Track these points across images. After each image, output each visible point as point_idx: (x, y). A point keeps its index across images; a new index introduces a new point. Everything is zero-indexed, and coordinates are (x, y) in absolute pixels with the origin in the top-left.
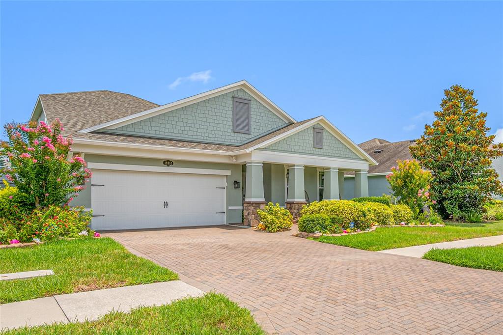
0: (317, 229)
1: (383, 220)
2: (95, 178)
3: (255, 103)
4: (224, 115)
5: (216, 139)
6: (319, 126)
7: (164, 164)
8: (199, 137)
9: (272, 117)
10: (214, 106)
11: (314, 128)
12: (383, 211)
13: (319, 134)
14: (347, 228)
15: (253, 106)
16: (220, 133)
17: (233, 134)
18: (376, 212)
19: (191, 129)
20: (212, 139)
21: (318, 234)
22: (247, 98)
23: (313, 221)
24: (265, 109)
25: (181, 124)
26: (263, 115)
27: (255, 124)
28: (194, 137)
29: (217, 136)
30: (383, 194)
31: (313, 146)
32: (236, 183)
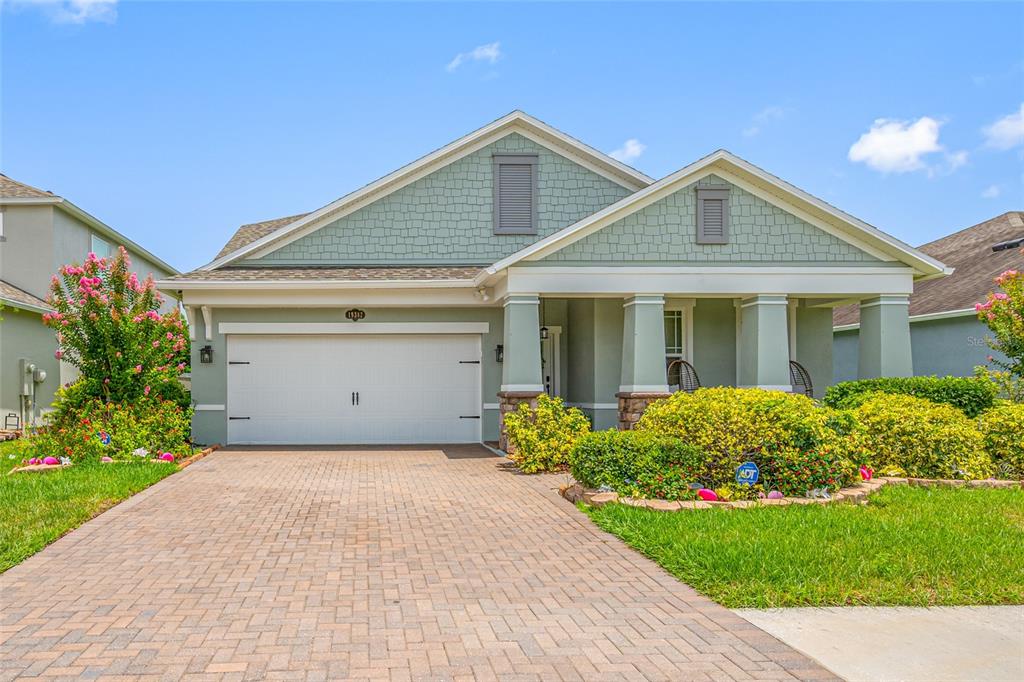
0: (604, 480)
1: (926, 460)
2: (234, 351)
3: (550, 159)
4: (472, 200)
5: (454, 256)
6: (714, 182)
7: (347, 316)
8: (416, 256)
9: (597, 186)
10: (450, 184)
11: (696, 190)
12: (928, 426)
13: (718, 204)
14: (718, 484)
15: (546, 169)
16: (464, 241)
17: (494, 240)
18: (896, 428)
19: (400, 240)
20: (446, 257)
21: (606, 495)
22: (527, 151)
23: (600, 453)
24: (575, 169)
25: (380, 232)
26: (572, 184)
27: (551, 208)
29: (457, 248)
30: (976, 369)
31: (693, 239)
32: (500, 349)
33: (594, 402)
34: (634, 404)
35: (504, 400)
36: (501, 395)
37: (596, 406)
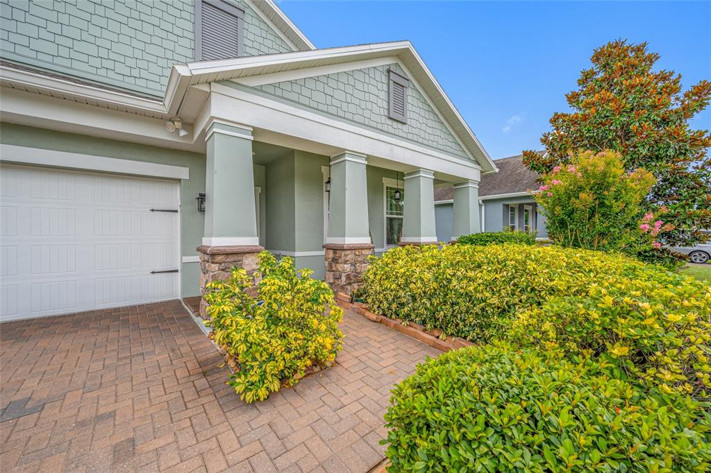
3: (256, 22)
11: (389, 71)
15: (251, 27)
22: (233, 2)
28: (57, 60)
31: (386, 114)
32: (202, 198)
33: (294, 251)
34: (346, 256)
35: (206, 258)
36: (202, 250)
37: (297, 254)
